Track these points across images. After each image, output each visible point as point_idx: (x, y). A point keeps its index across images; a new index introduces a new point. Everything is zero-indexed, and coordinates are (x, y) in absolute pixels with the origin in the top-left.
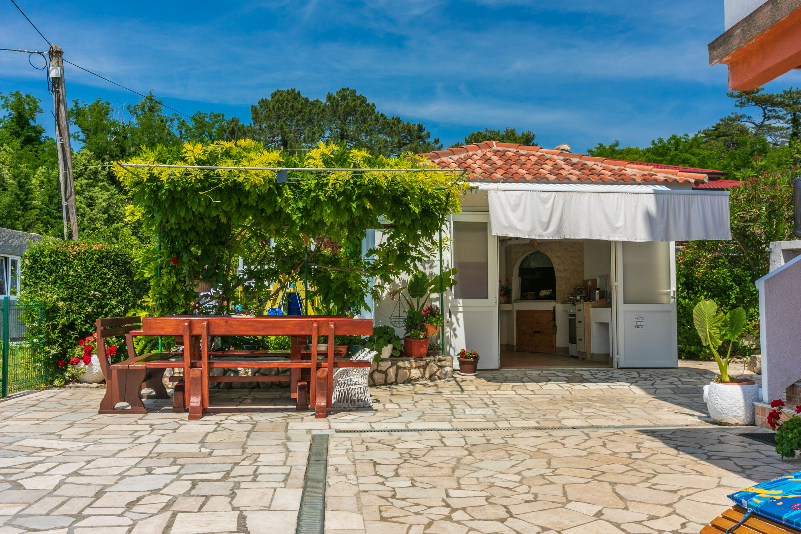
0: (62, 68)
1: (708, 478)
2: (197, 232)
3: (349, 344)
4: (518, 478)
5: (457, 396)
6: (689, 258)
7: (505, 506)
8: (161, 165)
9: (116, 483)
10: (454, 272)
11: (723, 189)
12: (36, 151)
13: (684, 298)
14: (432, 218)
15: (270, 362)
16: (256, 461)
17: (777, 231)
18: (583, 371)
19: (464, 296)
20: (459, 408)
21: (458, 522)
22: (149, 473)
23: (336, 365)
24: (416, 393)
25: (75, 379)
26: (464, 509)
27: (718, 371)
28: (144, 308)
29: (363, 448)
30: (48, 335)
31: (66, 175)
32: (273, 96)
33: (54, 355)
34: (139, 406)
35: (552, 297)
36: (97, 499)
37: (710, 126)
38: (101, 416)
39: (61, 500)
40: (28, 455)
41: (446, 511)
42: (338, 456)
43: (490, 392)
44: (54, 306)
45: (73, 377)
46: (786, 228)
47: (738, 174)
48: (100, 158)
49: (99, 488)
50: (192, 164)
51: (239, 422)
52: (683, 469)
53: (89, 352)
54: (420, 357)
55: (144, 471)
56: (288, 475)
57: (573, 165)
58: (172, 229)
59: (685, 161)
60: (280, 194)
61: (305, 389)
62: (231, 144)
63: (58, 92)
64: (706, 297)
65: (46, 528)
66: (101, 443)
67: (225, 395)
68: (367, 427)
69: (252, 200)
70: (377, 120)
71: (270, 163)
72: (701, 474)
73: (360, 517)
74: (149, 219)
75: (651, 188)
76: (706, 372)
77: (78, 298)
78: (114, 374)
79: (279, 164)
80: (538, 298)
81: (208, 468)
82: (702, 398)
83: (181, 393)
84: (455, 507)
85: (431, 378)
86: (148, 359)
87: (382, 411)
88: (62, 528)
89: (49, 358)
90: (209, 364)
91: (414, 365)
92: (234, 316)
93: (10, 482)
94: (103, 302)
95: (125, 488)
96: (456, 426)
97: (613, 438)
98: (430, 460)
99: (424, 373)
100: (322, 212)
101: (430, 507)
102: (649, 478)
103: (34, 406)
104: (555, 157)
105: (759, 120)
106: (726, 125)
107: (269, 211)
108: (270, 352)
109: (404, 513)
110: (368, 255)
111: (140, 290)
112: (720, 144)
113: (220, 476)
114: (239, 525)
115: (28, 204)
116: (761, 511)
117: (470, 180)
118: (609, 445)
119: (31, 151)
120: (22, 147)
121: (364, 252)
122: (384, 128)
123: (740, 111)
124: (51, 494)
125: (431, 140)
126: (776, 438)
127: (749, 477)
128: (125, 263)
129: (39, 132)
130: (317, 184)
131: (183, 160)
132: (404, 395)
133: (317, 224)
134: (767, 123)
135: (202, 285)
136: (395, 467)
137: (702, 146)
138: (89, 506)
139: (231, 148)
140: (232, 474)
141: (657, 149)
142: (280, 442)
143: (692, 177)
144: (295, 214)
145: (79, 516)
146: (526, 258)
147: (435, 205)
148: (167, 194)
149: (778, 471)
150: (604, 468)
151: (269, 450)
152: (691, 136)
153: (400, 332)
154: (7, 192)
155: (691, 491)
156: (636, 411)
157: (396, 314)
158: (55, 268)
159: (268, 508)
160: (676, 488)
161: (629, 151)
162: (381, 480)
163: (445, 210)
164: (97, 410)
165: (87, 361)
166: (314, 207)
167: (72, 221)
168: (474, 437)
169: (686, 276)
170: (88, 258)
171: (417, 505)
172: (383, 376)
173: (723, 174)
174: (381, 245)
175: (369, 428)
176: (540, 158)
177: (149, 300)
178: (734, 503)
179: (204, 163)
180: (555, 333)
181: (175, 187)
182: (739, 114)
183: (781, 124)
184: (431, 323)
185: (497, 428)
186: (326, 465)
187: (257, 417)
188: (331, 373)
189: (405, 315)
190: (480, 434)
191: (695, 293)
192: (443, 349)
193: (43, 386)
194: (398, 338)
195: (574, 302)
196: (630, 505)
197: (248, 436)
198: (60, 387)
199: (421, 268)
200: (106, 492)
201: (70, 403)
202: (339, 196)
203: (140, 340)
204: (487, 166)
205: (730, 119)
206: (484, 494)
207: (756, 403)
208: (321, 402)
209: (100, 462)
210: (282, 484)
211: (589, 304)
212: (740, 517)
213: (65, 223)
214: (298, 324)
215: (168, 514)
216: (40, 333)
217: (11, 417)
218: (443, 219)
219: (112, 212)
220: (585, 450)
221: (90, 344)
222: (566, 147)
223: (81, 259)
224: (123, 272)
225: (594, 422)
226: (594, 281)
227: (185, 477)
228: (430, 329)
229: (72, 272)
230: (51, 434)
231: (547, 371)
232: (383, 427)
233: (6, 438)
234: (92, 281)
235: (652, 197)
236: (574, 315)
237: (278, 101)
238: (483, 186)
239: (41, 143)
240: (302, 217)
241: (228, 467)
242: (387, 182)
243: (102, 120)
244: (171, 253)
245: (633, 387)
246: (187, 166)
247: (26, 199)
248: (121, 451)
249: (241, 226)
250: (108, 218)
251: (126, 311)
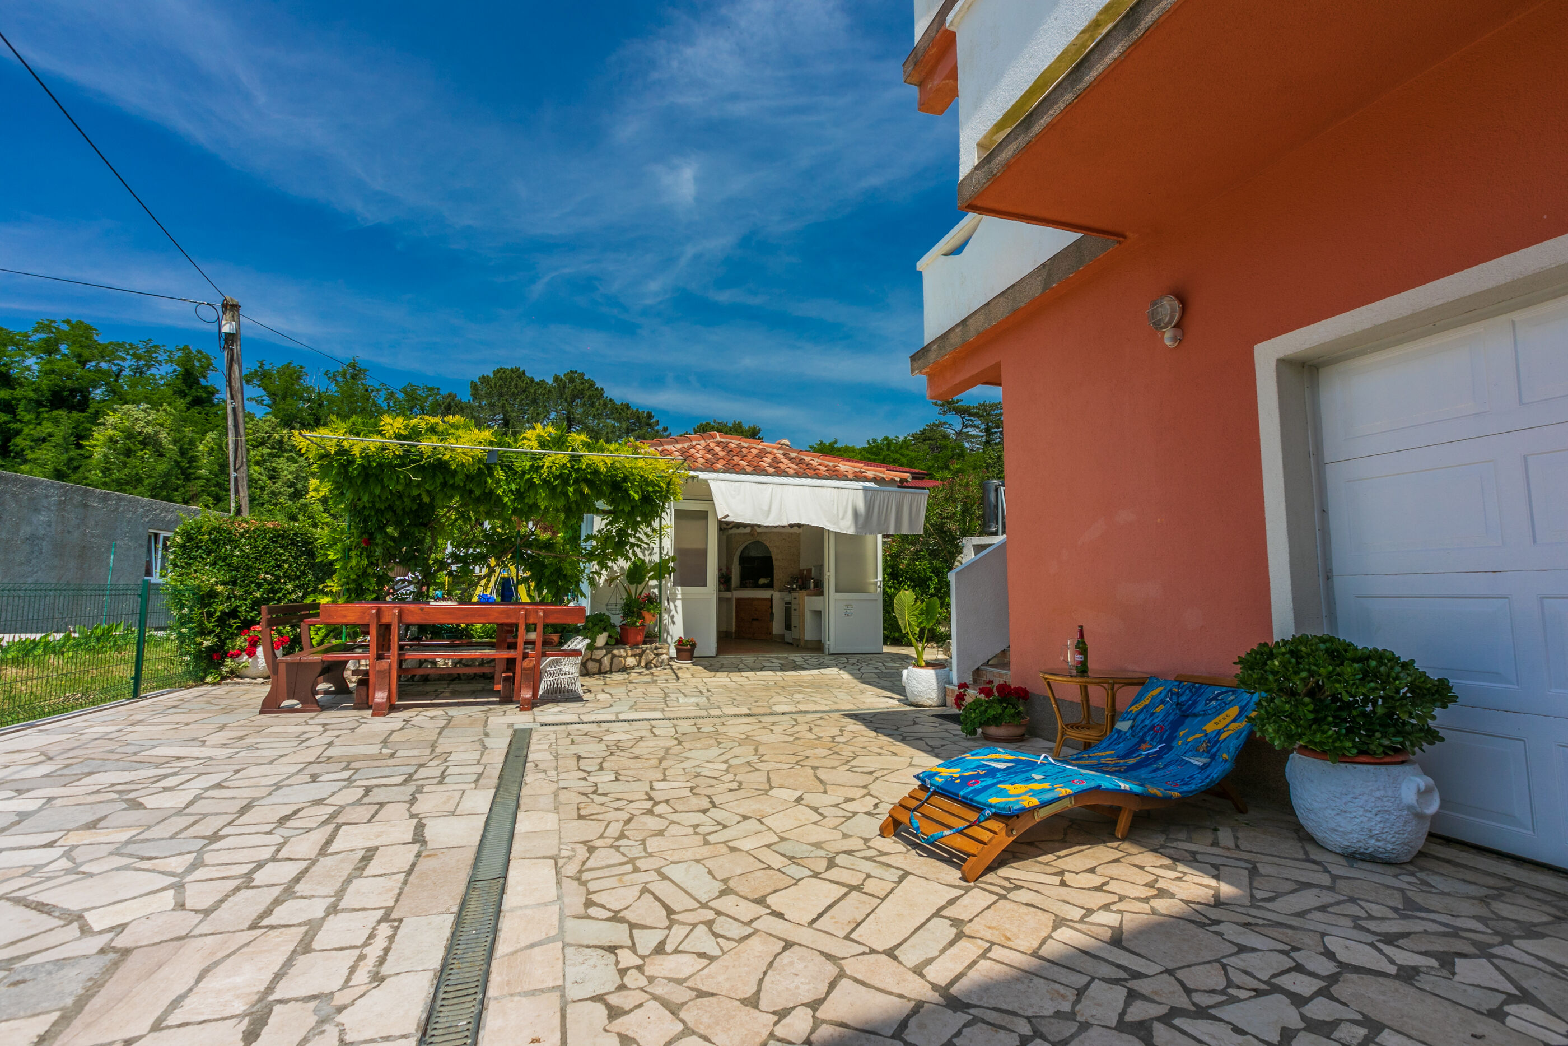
0: (239, 323)
1: (901, 759)
2: (395, 512)
3: (562, 632)
4: (724, 766)
5: (673, 684)
6: (894, 550)
7: (709, 797)
8: (352, 437)
9: (270, 794)
10: (674, 559)
11: (924, 488)
12: (207, 414)
13: (890, 588)
14: (652, 506)
15: (472, 653)
16: (446, 760)
17: (970, 528)
18: (797, 658)
19: (683, 584)
20: (673, 696)
21: (659, 816)
22: (314, 781)
23: (544, 655)
24: (630, 682)
25: (235, 674)
26: (667, 802)
27: (915, 656)
28: (326, 594)
29: (569, 741)
30: (201, 624)
31: (236, 442)
32: (495, 373)
33: (208, 648)
34: (312, 703)
35: (770, 586)
36: (241, 815)
37: (917, 430)
38: (262, 716)
39: (192, 819)
40: (157, 767)
41: (648, 805)
42: (539, 751)
43: (705, 680)
44: (211, 590)
45: (232, 672)
46: (977, 525)
47: (937, 475)
48: (288, 426)
49: (245, 802)
50: (390, 438)
51: (432, 718)
52: (880, 751)
53: (253, 644)
54: (636, 645)
55: (308, 779)
56: (480, 775)
57: (791, 459)
58: (364, 507)
59: (895, 461)
60: (491, 475)
61: (510, 680)
62: (437, 420)
63: (232, 349)
64: (909, 586)
65: (168, 854)
66: (257, 749)
67: (420, 689)
68: (575, 718)
69: (459, 480)
70: (605, 404)
71: (480, 442)
72: (896, 755)
73: (556, 816)
74: (337, 496)
75: (860, 485)
76: (907, 657)
77: (243, 581)
78: (282, 668)
79: (491, 443)
80: (757, 586)
81: (387, 771)
82: (901, 680)
83: (365, 688)
84: (657, 800)
85: (647, 666)
86: (327, 651)
87: (592, 701)
88: (189, 853)
89: (200, 651)
90: (399, 655)
91: (630, 653)
92: (433, 603)
93: (125, 801)
94: (276, 587)
95: (280, 800)
96: (668, 715)
97: (820, 722)
98: (637, 751)
99: (640, 662)
100: (536, 494)
101: (631, 802)
102: (848, 761)
103: (174, 707)
104: (775, 451)
105: (959, 428)
106: (931, 430)
107: (478, 492)
108: (474, 640)
109: (604, 809)
110: (585, 541)
111: (324, 574)
112: (925, 447)
113: (400, 779)
114: (415, 834)
115: (191, 474)
116: (942, 789)
117: (690, 469)
118: (815, 730)
119: (200, 413)
120: (188, 409)
121: (583, 537)
122: (612, 413)
123: (943, 419)
124: (180, 812)
125: (660, 428)
126: (962, 718)
127: (937, 756)
128: (306, 543)
129: (212, 393)
130: (532, 466)
131: (380, 433)
132: (617, 685)
133: (530, 507)
134: (965, 430)
135: (397, 569)
136: (600, 760)
137: (911, 448)
138: (229, 824)
139: (437, 424)
140: (415, 777)
141: (871, 449)
142: (476, 738)
143: (897, 476)
144: (507, 496)
145: (215, 837)
146: (746, 547)
147: (655, 492)
148: (360, 469)
149: (962, 749)
150: (808, 753)
151: (462, 748)
152: (901, 439)
153: (617, 620)
154: (164, 459)
155: (886, 772)
156: (842, 695)
157: (613, 601)
158: (215, 547)
159: (453, 814)
160: (872, 770)
161: (846, 449)
162: (584, 775)
163: (665, 498)
164: (258, 710)
165: (251, 653)
166: (528, 490)
167: (242, 494)
168: (685, 726)
169: (892, 567)
170: (259, 536)
171: (618, 799)
172: (597, 665)
173: (927, 475)
174: (599, 531)
175: (577, 720)
176: (761, 451)
177: (333, 585)
178: (919, 783)
179: (405, 438)
180: (772, 620)
181: (370, 462)
182: (942, 421)
183: (976, 432)
184: (649, 611)
185: (709, 716)
186: (525, 762)
187: (453, 711)
188: (539, 663)
189: (622, 602)
190: (692, 722)
191: (900, 583)
192: (660, 637)
193: (190, 683)
194: (614, 626)
195: (791, 591)
196: (829, 788)
197: (440, 734)
198: (214, 684)
199: (640, 555)
200: (254, 806)
201: (223, 703)
202: (555, 480)
203: (319, 629)
204: (709, 456)
205: (934, 425)
206: (689, 784)
207: (947, 686)
208: (527, 694)
209: (252, 771)
210: (473, 785)
211: (804, 592)
212: (924, 796)
213: (233, 496)
214: (503, 611)
215: (330, 828)
216: (191, 622)
217: (141, 721)
218: (663, 507)
219: (299, 486)
220: (791, 735)
221: (256, 633)
222: (786, 442)
223: (250, 537)
224: (303, 553)
225: (802, 707)
226: (809, 570)
227: (358, 783)
228: (647, 616)
229: (237, 553)
230: (193, 740)
231: (763, 658)
232: (592, 718)
233: (129, 747)
234: (263, 562)
235: (861, 493)
236: (790, 603)
237: (501, 378)
238: (702, 475)
239: (213, 405)
240: (515, 500)
241: (411, 770)
242: (607, 467)
243: (293, 384)
244: (363, 533)
245: (841, 672)
246: (384, 440)
247: (189, 468)
248: (281, 756)
249: (447, 507)
250: (294, 493)
251: (304, 597)
